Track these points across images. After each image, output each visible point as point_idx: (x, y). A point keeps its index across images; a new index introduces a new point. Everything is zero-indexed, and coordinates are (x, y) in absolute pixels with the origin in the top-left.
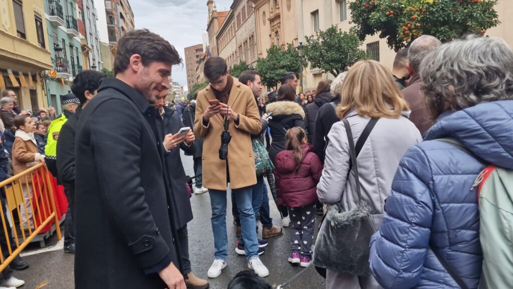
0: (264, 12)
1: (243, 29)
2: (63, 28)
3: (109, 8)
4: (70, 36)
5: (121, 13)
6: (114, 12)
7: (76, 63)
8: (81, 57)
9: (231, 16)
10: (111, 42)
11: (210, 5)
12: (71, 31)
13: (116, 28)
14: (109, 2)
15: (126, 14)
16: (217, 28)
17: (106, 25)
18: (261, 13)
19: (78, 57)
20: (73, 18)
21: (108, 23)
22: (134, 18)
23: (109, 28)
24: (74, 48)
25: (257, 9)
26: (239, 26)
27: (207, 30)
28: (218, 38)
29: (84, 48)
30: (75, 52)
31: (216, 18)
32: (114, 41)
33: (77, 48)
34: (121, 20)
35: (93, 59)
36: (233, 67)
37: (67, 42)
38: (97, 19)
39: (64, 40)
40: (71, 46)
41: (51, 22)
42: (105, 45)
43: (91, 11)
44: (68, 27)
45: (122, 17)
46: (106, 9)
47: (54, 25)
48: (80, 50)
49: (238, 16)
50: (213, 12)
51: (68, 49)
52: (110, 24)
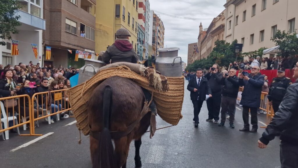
0: (215, 39)
1: (209, 43)
2: (140, 45)
3: (154, 29)
4: (141, 47)
5: (159, 30)
6: (156, 31)
7: (141, 56)
8: (143, 53)
9: (206, 36)
11: (201, 27)
12: (141, 45)
13: (156, 38)
14: (155, 27)
15: (161, 29)
16: (202, 38)
17: (152, 36)
18: (214, 39)
20: (142, 40)
21: (153, 36)
22: (165, 30)
23: (153, 37)
25: (213, 37)
26: (208, 41)
27: (198, 39)
28: (201, 43)
29: (144, 50)
30: (141, 52)
31: (202, 34)
32: (154, 43)
34: (158, 33)
36: (200, 60)
38: (149, 36)
40: (141, 50)
43: (148, 33)
44: (141, 44)
45: (159, 31)
46: (153, 30)
47: (138, 44)
48: (143, 51)
49: (208, 37)
50: (201, 31)
51: (140, 51)
52: (154, 36)
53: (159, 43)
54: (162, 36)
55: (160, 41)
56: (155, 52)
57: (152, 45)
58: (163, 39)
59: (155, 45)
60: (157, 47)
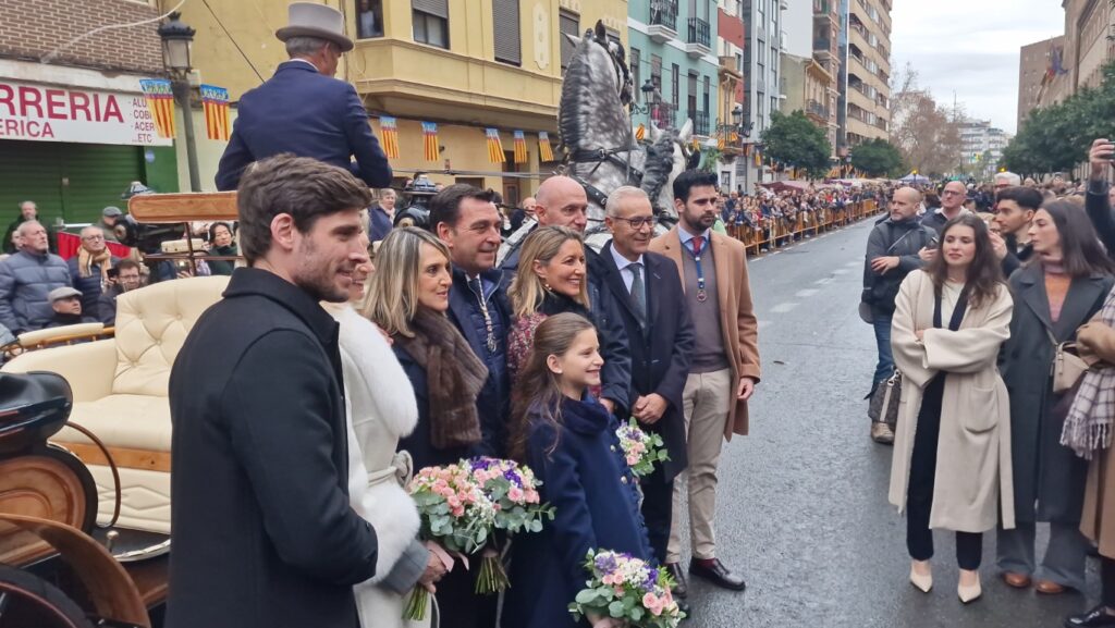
2: (678, 44)
4: (693, 58)
7: (700, 107)
8: (716, 93)
10: (817, 52)
12: (693, 48)
13: (833, 21)
17: (812, 15)
19: (706, 96)
21: (816, 12)
23: (816, 20)
24: (701, 78)
29: (723, 75)
30: (700, 86)
32: (823, 48)
33: (707, 78)
34: (851, 1)
35: (759, 93)
37: (683, 71)
38: (783, 8)
39: (675, 67)
40: (692, 76)
41: (650, 37)
42: (796, 60)
44: (692, 40)
47: (657, 42)
48: (714, 79)
51: (684, 82)
52: (824, 11)
53: (856, 51)
54: (876, 18)
55: (866, 38)
56: (833, 90)
57: (815, 56)
58: (887, 31)
59: (833, 56)
60: (842, 66)
